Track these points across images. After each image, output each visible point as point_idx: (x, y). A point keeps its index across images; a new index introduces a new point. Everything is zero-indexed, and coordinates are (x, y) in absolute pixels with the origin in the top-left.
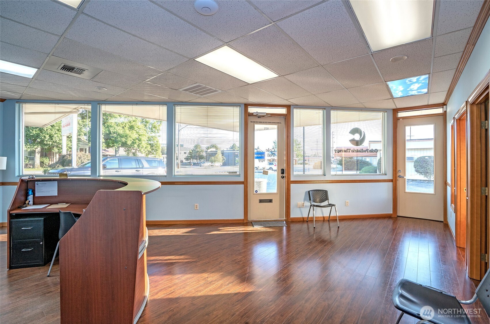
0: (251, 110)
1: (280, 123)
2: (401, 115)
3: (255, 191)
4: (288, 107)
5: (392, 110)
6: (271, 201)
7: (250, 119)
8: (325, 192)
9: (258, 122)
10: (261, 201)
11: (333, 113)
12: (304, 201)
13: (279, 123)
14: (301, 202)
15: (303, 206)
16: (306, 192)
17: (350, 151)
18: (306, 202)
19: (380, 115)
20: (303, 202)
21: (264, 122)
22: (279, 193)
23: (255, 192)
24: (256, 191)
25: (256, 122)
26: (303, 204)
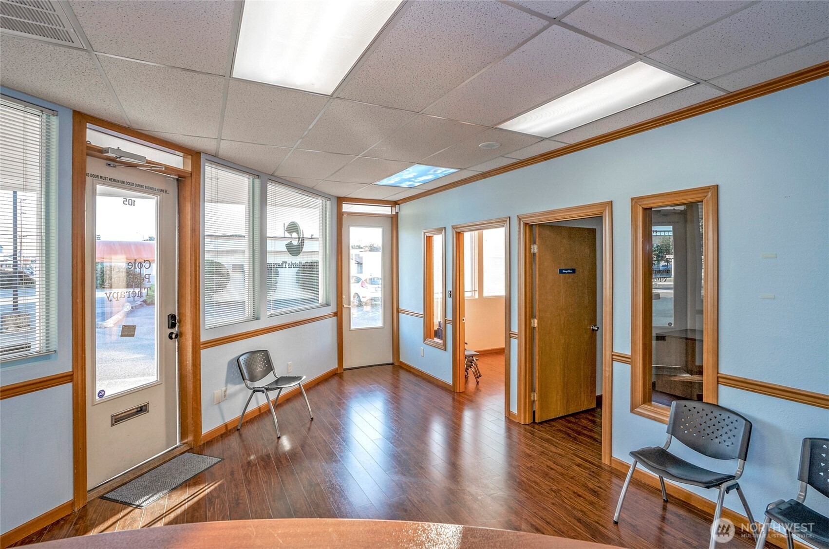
0: (95, 137)
1: (166, 192)
2: (347, 208)
3: (99, 394)
4: (194, 155)
5: (336, 198)
6: (142, 410)
7: (93, 166)
8: (266, 355)
9: (105, 178)
10: (117, 420)
11: (271, 188)
12: (226, 386)
13: (162, 191)
14: (219, 391)
15: (225, 396)
16: (230, 364)
17: (287, 265)
18: (229, 386)
19: (319, 201)
20: (224, 389)
21: (123, 182)
22: (164, 383)
23: (97, 398)
24: (102, 394)
25: (101, 177)
26: (225, 391)
